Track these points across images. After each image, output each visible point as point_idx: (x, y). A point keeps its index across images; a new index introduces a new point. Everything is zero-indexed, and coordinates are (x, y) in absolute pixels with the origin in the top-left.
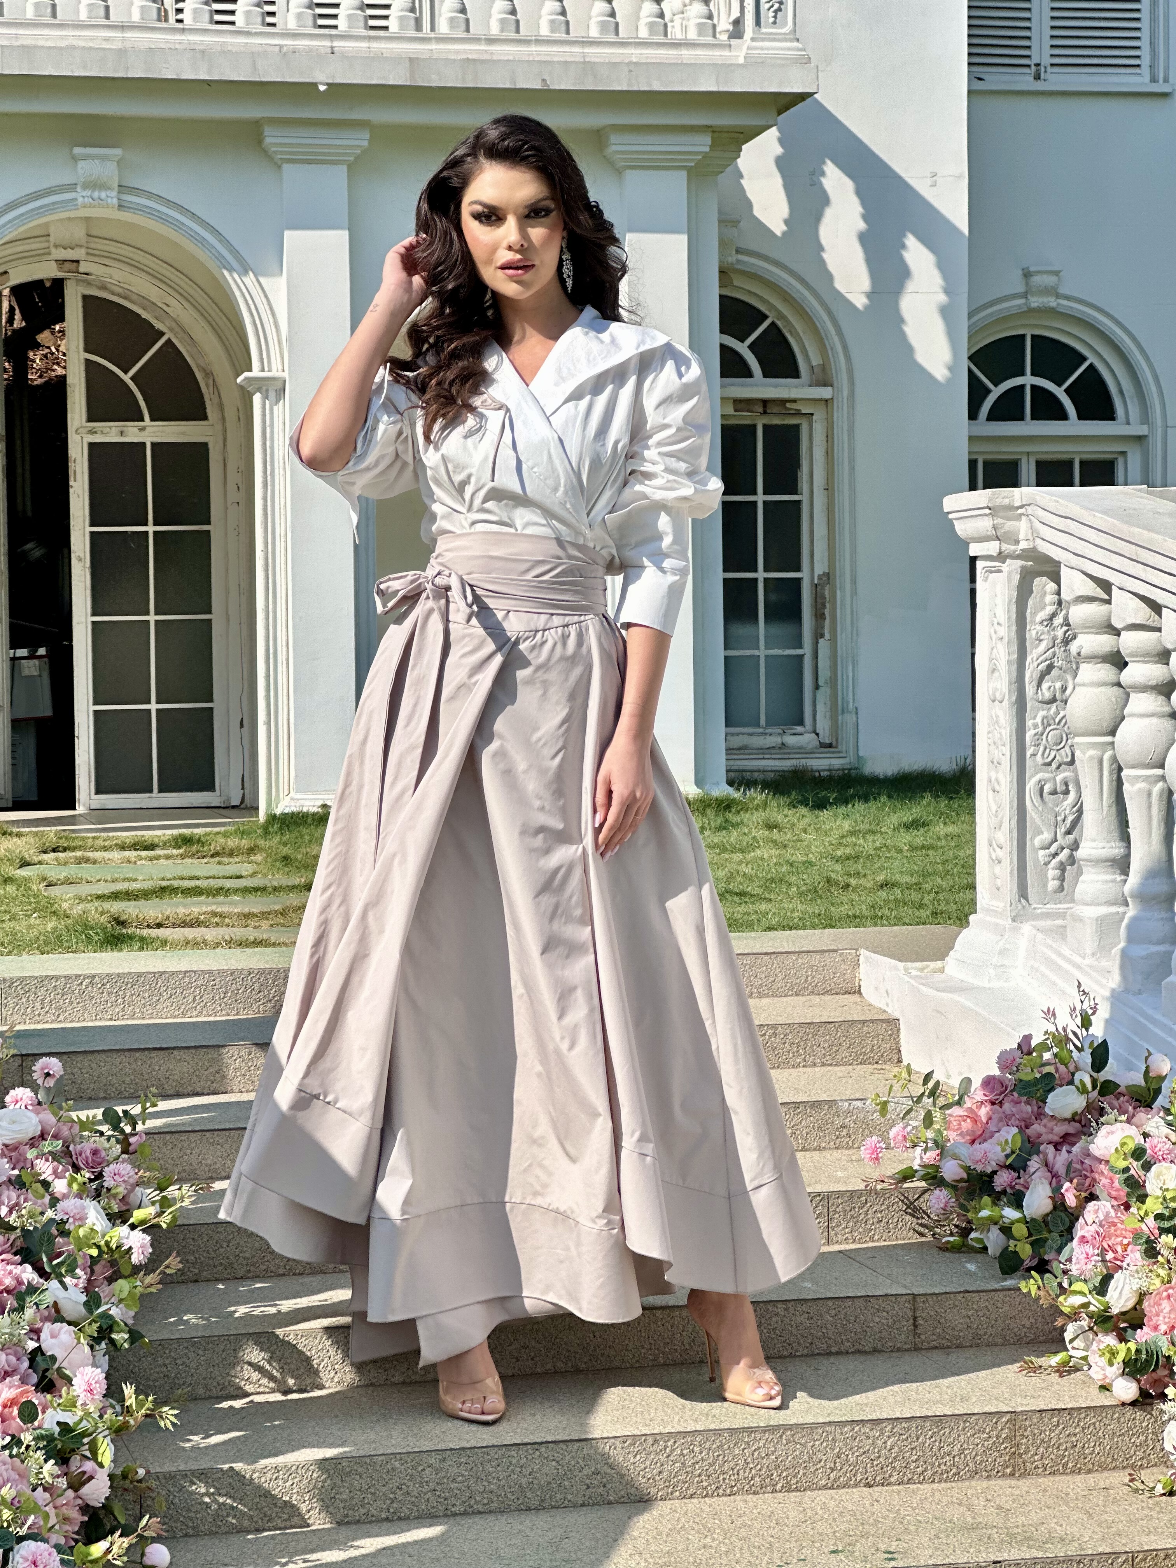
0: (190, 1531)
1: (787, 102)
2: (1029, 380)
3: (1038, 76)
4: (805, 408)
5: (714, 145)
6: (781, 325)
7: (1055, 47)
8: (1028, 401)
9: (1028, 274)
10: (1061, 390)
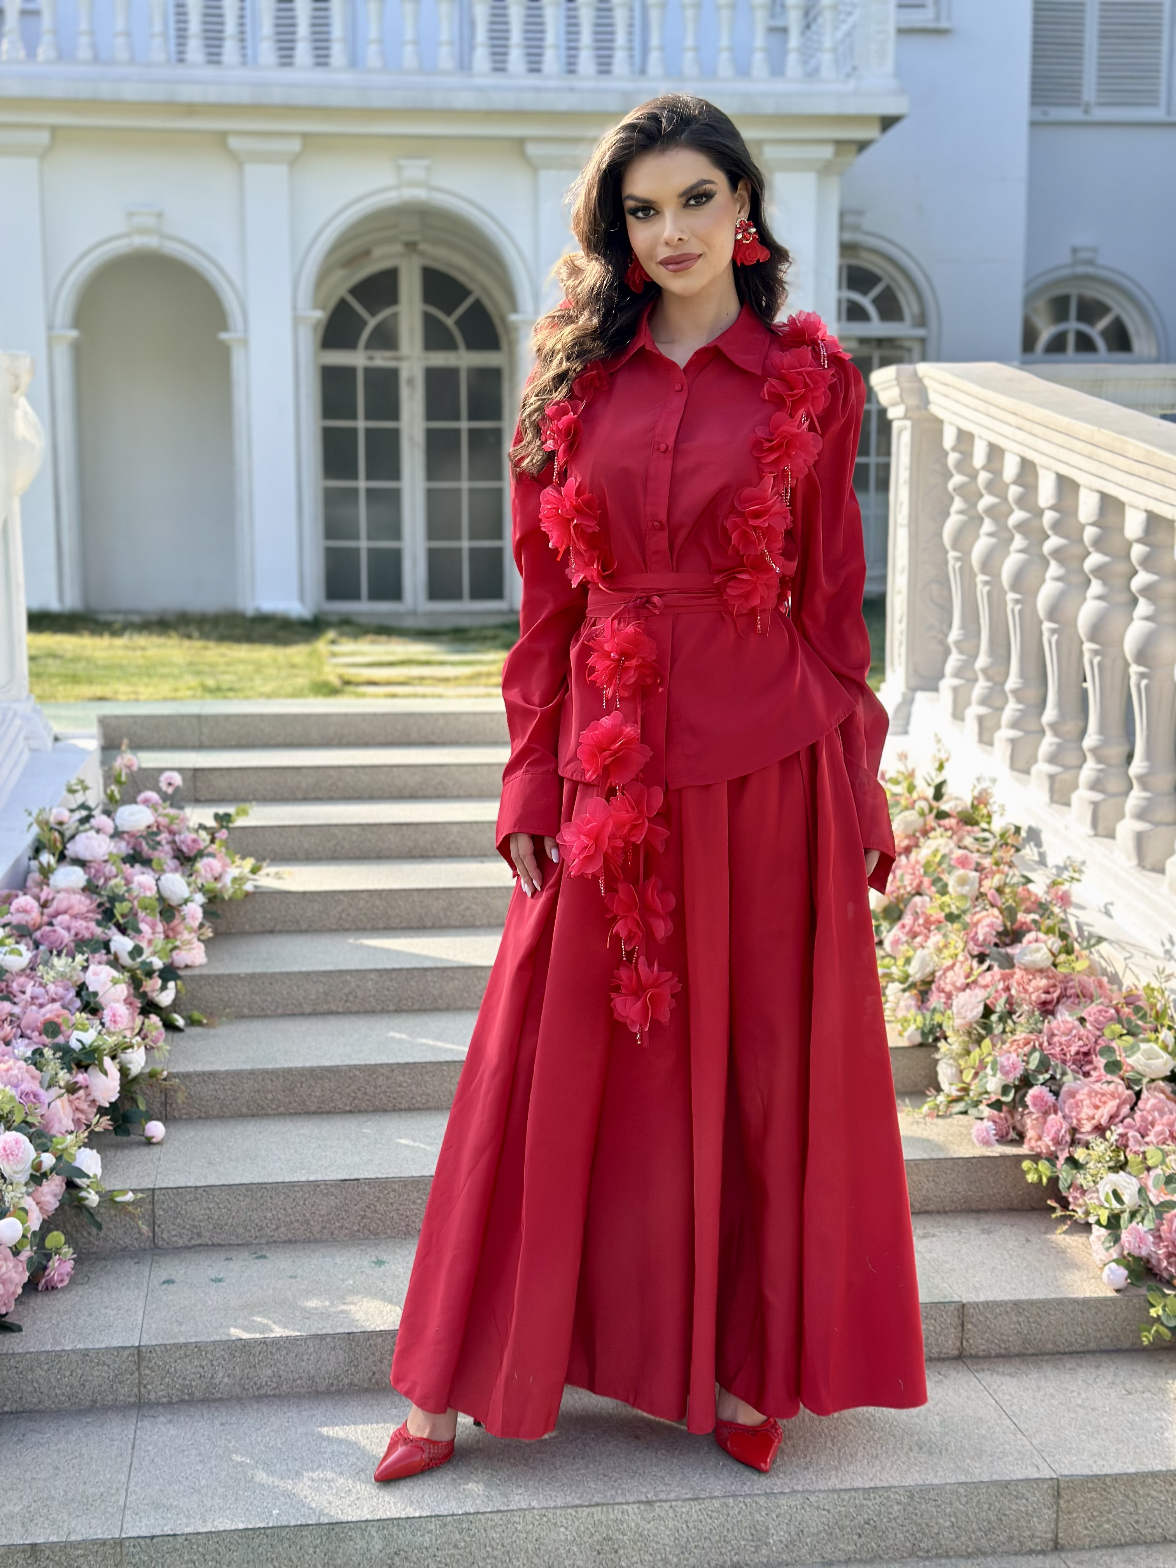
0: (203, 1115)
1: (887, 122)
2: (1073, 325)
3: (1086, 112)
4: (907, 344)
5: (837, 153)
6: (893, 285)
7: (1099, 91)
8: (1071, 340)
9: (1075, 250)
10: (1095, 332)
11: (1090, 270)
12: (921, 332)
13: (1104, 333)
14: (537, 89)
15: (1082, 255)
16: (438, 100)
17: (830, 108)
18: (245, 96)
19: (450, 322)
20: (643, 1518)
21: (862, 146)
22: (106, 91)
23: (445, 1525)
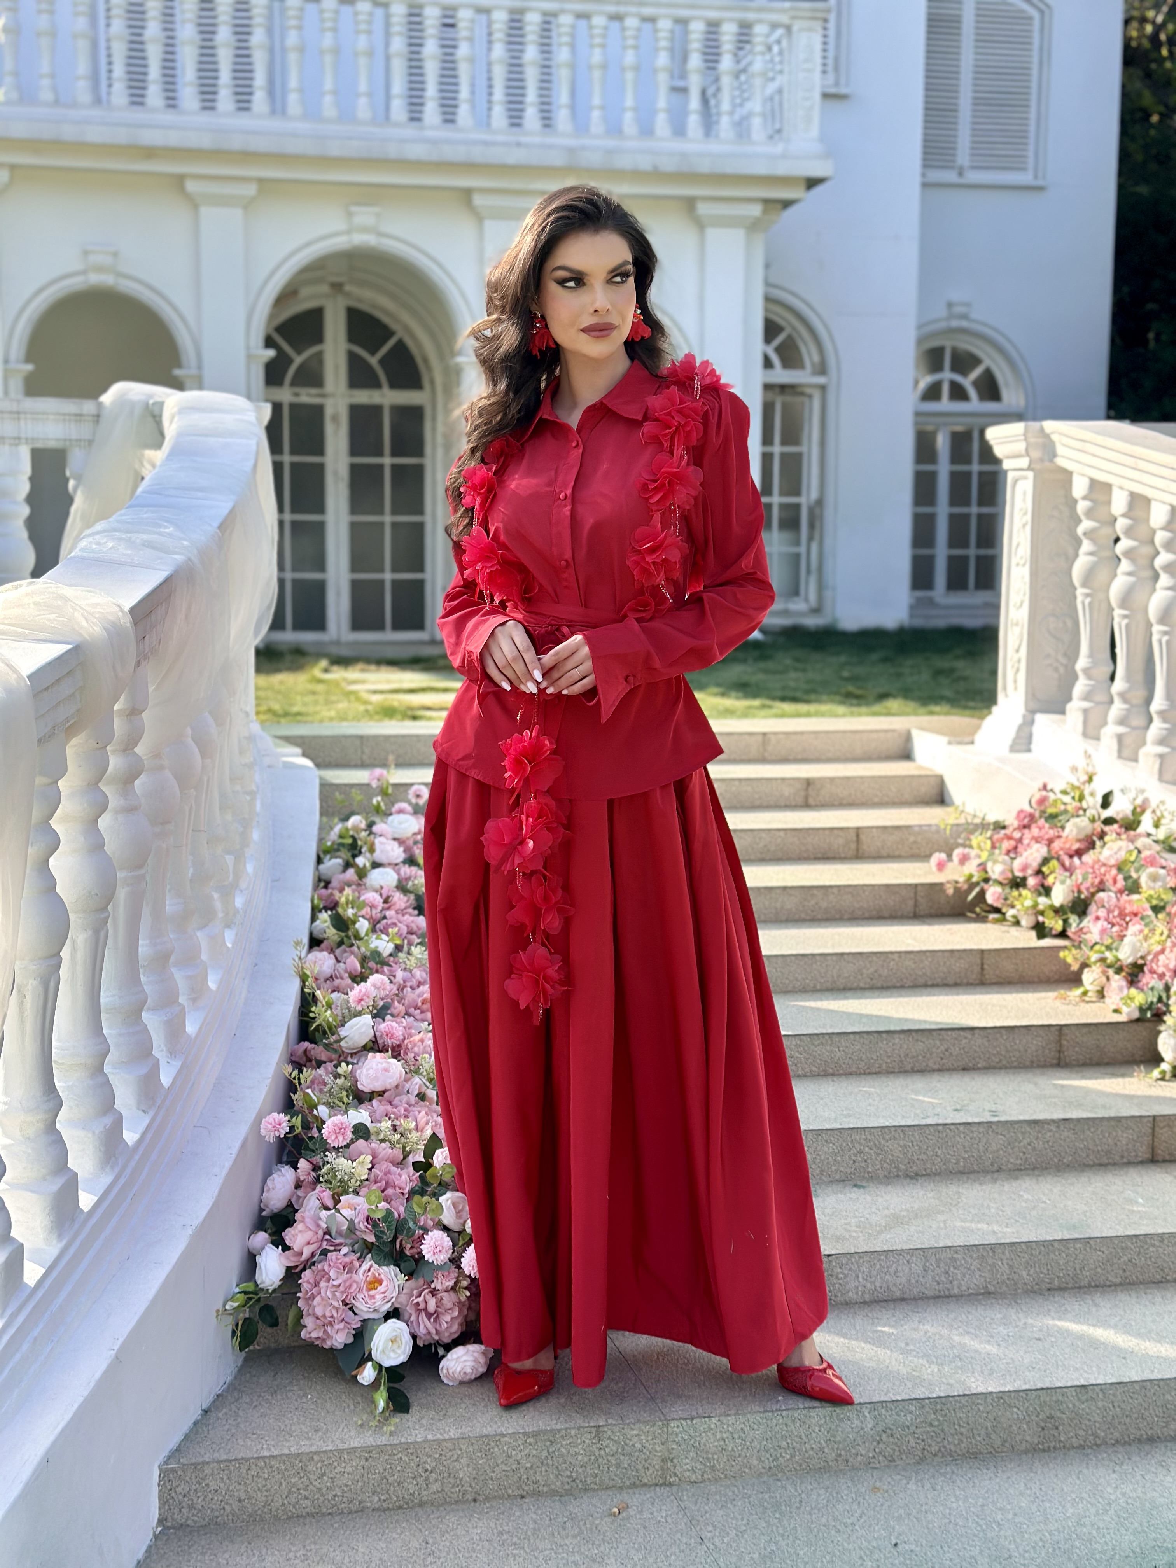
1: (812, 183)
2: (947, 375)
3: (961, 174)
4: (808, 391)
5: (765, 212)
6: (795, 335)
7: (973, 155)
8: (946, 389)
9: (950, 305)
10: (967, 382)
11: (965, 324)
12: (821, 380)
13: (976, 384)
14: (486, 143)
15: (958, 310)
16: (392, 151)
17: (761, 169)
18: (205, 141)
19: (374, 361)
20: (1079, 1399)
21: (787, 204)
22: (68, 132)
23: (923, 1407)
